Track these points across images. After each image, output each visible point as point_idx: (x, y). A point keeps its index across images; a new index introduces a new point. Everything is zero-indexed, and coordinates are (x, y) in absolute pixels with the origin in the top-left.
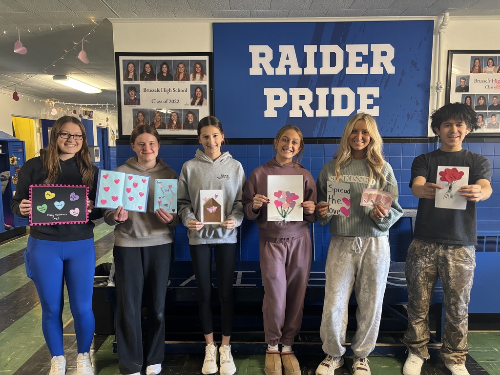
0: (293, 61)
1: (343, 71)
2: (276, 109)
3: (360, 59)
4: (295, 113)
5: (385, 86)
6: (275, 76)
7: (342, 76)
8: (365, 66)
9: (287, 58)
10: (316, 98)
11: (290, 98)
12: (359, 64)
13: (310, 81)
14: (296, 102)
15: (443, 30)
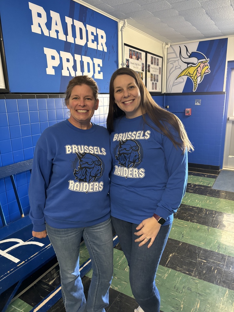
0: (60, 28)
1: (86, 44)
2: (54, 67)
3: (93, 37)
4: (65, 73)
5: (104, 60)
6: (49, 38)
7: (86, 47)
8: (95, 43)
9: (56, 24)
10: (75, 61)
11: (61, 59)
12: (93, 41)
13: (71, 48)
14: (65, 64)
15: (124, 30)
